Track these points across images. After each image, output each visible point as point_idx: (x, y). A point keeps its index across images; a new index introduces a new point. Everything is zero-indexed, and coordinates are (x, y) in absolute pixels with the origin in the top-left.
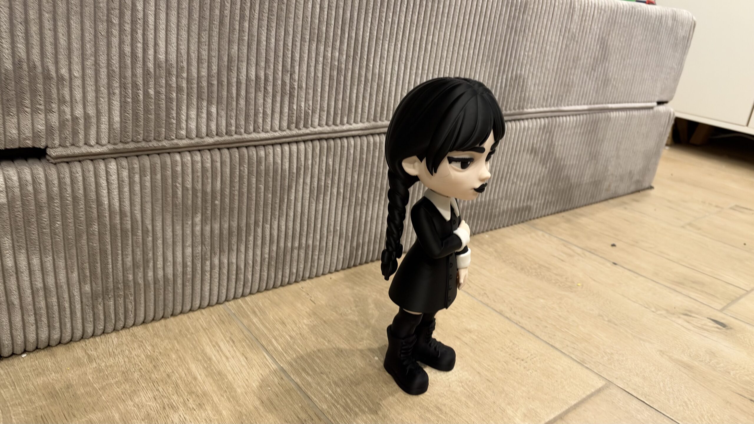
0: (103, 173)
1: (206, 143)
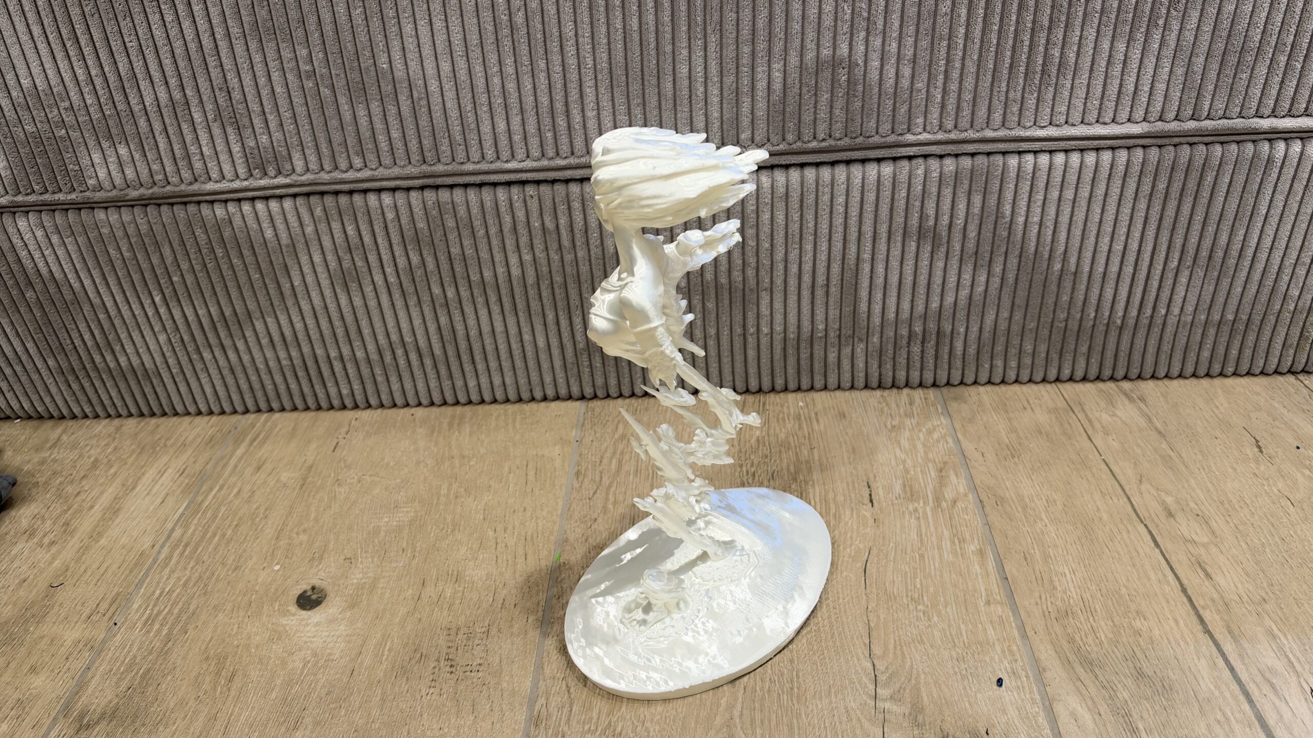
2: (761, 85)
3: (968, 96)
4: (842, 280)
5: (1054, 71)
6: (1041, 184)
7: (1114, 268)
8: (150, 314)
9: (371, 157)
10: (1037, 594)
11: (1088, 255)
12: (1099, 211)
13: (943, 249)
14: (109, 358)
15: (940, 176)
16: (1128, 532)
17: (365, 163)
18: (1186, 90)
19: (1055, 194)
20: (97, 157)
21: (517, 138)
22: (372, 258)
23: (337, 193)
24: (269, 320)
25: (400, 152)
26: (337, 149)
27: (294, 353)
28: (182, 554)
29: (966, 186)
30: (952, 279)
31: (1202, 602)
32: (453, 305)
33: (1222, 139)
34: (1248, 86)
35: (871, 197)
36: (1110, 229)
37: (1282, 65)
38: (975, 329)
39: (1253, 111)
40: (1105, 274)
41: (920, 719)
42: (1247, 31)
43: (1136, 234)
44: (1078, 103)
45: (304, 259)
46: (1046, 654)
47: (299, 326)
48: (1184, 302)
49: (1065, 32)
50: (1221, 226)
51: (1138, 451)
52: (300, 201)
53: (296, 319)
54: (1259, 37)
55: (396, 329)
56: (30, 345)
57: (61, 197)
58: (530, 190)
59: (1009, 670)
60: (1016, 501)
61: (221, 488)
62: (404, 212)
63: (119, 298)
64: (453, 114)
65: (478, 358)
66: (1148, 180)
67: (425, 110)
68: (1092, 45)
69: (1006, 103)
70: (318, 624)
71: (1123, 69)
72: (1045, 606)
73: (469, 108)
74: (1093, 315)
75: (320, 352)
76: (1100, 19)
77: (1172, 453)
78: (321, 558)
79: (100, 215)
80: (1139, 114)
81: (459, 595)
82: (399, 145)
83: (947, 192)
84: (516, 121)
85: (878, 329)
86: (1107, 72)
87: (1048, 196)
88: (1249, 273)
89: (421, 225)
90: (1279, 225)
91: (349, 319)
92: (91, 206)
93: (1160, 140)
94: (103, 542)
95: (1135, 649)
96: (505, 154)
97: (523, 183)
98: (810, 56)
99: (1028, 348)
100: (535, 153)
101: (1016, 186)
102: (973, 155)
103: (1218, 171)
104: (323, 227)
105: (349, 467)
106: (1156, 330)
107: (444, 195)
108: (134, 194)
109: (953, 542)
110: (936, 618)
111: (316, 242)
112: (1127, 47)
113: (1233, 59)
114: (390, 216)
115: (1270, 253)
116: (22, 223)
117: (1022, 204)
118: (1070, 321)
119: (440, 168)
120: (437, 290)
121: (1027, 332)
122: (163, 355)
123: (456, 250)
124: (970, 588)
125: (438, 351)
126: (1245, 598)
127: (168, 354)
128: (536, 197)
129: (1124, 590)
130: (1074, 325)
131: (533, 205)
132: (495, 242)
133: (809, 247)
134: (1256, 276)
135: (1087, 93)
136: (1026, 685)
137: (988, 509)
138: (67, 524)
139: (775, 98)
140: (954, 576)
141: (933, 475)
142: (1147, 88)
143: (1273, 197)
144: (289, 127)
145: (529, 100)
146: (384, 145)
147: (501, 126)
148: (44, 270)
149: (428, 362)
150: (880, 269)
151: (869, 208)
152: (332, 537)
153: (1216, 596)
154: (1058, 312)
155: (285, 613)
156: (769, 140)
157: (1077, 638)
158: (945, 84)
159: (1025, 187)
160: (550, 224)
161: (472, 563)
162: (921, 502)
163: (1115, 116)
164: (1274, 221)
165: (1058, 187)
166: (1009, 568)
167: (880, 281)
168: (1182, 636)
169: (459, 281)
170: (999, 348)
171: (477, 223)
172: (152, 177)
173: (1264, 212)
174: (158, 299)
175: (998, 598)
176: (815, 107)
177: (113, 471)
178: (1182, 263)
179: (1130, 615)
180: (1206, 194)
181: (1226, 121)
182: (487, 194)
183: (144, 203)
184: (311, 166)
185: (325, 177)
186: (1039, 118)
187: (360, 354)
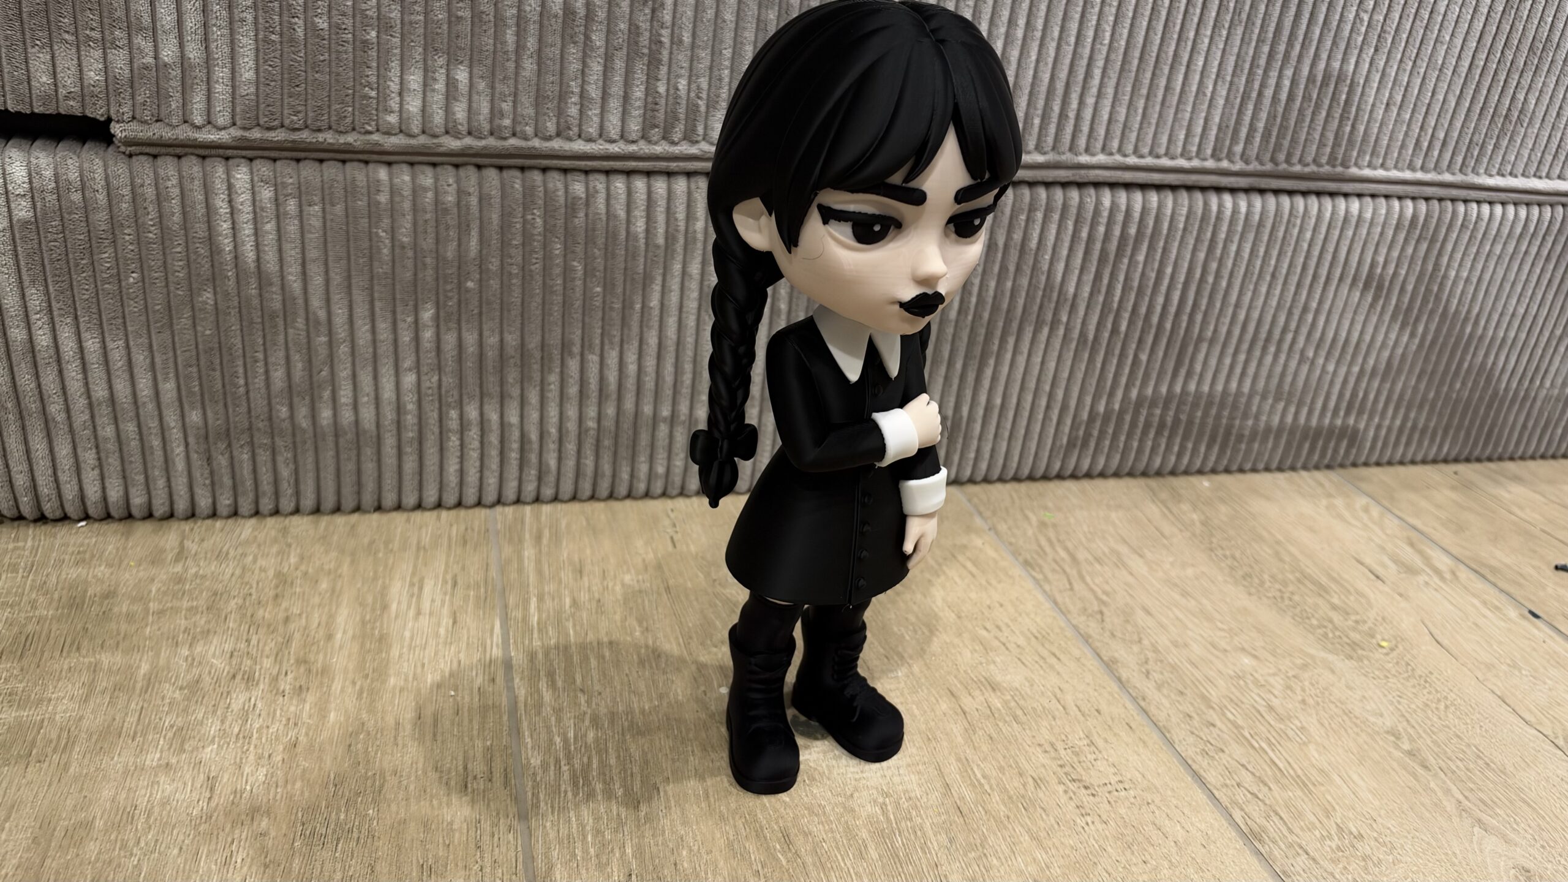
0: (220, 185)
1: (442, 149)
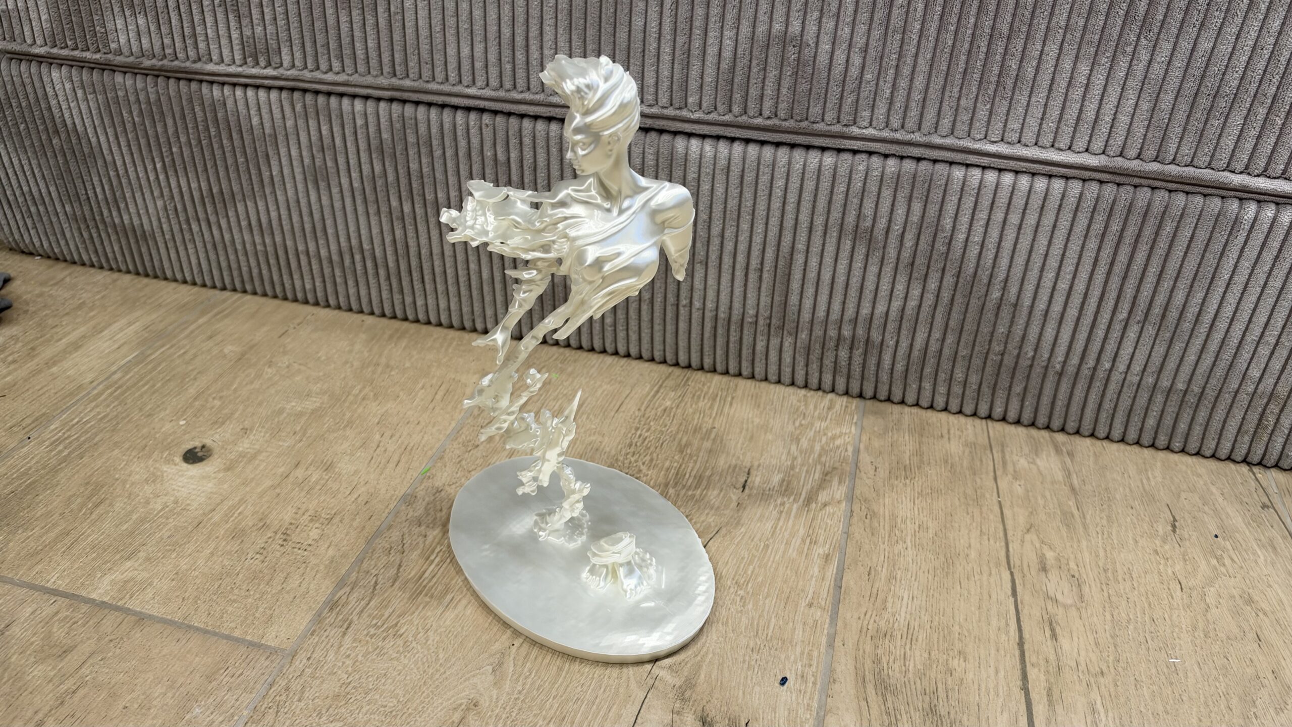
2: (712, 51)
3: (917, 96)
4: (776, 267)
5: (1010, 83)
6: (985, 202)
7: (1057, 307)
8: (152, 179)
9: (348, 62)
10: (864, 610)
11: (1029, 288)
12: (1046, 243)
13: (878, 254)
14: (115, 213)
15: (882, 176)
16: (990, 574)
17: (343, 67)
18: (1151, 128)
19: (999, 216)
20: (120, 23)
21: (479, 65)
22: (341, 160)
23: (317, 92)
24: (249, 203)
25: (374, 62)
26: (320, 50)
27: (268, 241)
28: (111, 394)
29: (907, 192)
30: (885, 287)
31: (1034, 659)
32: (408, 220)
33: (1187, 188)
34: (1220, 135)
35: (810, 185)
36: (1056, 265)
37: (1261, 117)
38: (904, 344)
39: (1223, 164)
40: (1047, 311)
41: (687, 695)
42: (1224, 74)
43: (1084, 275)
44: (1033, 122)
45: (283, 151)
46: (844, 667)
47: (274, 214)
48: (1131, 359)
49: (1025, 44)
50: (1178, 284)
51: (1041, 502)
52: (284, 94)
53: (272, 208)
54: (1236, 82)
55: (356, 234)
56: (52, 189)
57: (88, 55)
58: (486, 118)
59: (799, 672)
60: (887, 518)
61: (171, 347)
62: (371, 119)
63: (128, 159)
64: (424, 33)
65: (427, 278)
66: (1100, 219)
67: (399, 24)
68: (1053, 62)
69: (957, 110)
70: (191, 477)
71: (1085, 93)
72: (866, 622)
73: (438, 29)
74: (1031, 354)
75: (289, 243)
76: (1064, 36)
77: (1075, 512)
78: (223, 423)
79: (119, 78)
80: (1098, 145)
81: (323, 482)
82: (373, 54)
83: (887, 193)
84: (479, 48)
85: (808, 325)
86: (1066, 94)
87: (993, 217)
88: (1206, 341)
89: (386, 136)
90: (1242, 294)
91: (317, 216)
92: (113, 68)
93: (1119, 178)
94: (54, 369)
95: (940, 685)
96: (466, 79)
97: (482, 111)
98: (761, 29)
99: (959, 375)
100: (494, 83)
101: (960, 199)
102: (919, 159)
103: (1179, 222)
104: (301, 123)
105: (285, 353)
106: (1098, 385)
107: (409, 109)
108: (147, 63)
109: (804, 541)
110: (750, 606)
111: (294, 137)
112: (1091, 70)
113: (1204, 102)
114: (360, 122)
115: (1230, 324)
116: (55, 74)
117: (964, 219)
118: (1006, 356)
119: (407, 83)
120: (394, 203)
121: (959, 359)
122: (159, 220)
123: (414, 166)
124: (800, 587)
125: (391, 264)
126: (1082, 667)
127: (163, 220)
128: (491, 127)
129: (957, 628)
130: (1009, 361)
131: (488, 133)
132: (450, 164)
133: (745, 226)
134: (1213, 346)
135: (1044, 113)
136: (809, 690)
137: (855, 519)
138: (33, 349)
139: (724, 66)
140: (789, 572)
141: (817, 476)
142: (1108, 119)
143: (1237, 262)
144: (281, 22)
145: (492, 29)
146: (360, 53)
147: (465, 51)
148: (69, 122)
149: (382, 272)
150: (814, 262)
151: (807, 196)
152: (241, 407)
153: (1052, 657)
154: (994, 344)
155: (168, 461)
156: (716, 109)
157: (884, 660)
158: (895, 79)
159: (968, 203)
160: (501, 157)
161: (347, 458)
162: (792, 498)
163: (1071, 143)
164: (1237, 289)
165: (1004, 209)
166: (849, 579)
167: (812, 275)
168: (997, 686)
169: (416, 197)
170: (928, 370)
171: (435, 143)
172: (164, 49)
173: (1227, 277)
174: (159, 166)
175: (823, 603)
176: (763, 83)
177: (92, 314)
178: (1132, 317)
179: (951, 653)
180: (1163, 244)
181: (1191, 169)
182: (447, 114)
183: (157, 73)
184: (297, 63)
185: (307, 75)
186: (990, 132)
187: (323, 252)
